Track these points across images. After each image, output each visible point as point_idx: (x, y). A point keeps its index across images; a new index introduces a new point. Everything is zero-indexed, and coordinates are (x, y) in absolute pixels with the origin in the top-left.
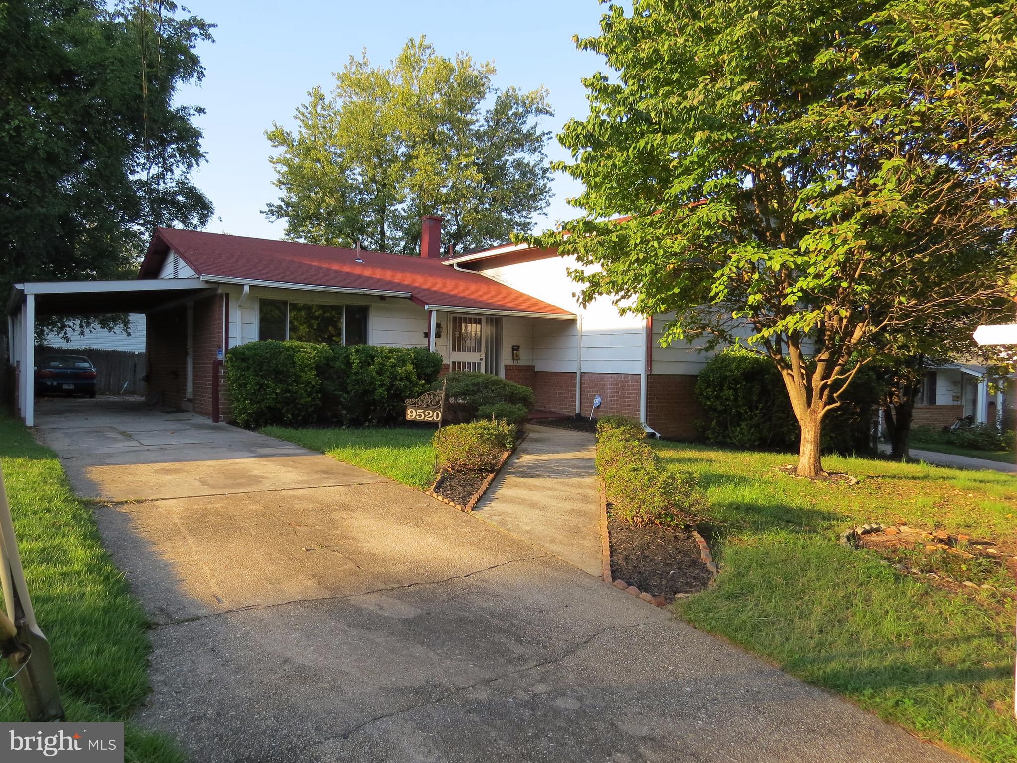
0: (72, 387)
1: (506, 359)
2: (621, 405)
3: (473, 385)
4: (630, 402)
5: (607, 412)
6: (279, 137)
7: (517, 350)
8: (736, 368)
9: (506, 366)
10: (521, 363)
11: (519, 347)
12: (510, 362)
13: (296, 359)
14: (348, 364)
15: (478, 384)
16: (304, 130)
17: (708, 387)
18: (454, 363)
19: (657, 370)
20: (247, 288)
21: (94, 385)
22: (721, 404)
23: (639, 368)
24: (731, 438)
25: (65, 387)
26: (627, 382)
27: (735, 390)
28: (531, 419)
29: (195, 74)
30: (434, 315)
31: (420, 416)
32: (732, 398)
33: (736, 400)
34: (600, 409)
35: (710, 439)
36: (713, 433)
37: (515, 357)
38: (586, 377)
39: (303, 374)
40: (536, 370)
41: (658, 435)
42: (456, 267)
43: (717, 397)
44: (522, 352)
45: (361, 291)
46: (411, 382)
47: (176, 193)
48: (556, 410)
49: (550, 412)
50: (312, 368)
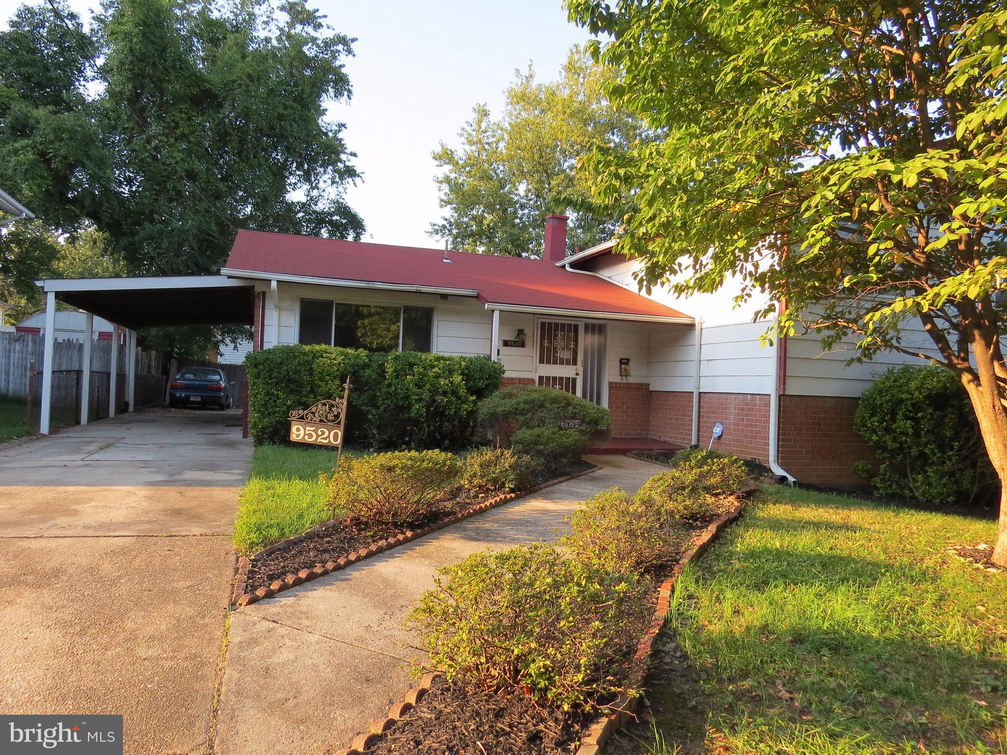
0: (199, 399)
1: (611, 374)
2: (746, 436)
3: (526, 402)
4: (758, 432)
5: (729, 445)
6: (446, 157)
7: (627, 364)
8: (917, 389)
9: (610, 384)
10: (631, 380)
11: (628, 360)
12: (617, 379)
13: (314, 366)
14: (382, 373)
15: (533, 401)
16: (467, 147)
17: (873, 415)
18: (541, 378)
19: (794, 389)
20: (274, 284)
21: (220, 397)
22: (894, 440)
23: (768, 386)
24: (911, 490)
25: (192, 399)
26: (755, 405)
27: (916, 420)
28: (629, 450)
29: (346, 93)
30: (496, 315)
31: (310, 436)
32: (910, 431)
33: (917, 435)
34: (722, 440)
35: (878, 489)
36: (883, 480)
37: (624, 373)
38: (705, 399)
39: (323, 384)
40: (651, 389)
41: (791, 479)
42: (568, 269)
43: (888, 430)
44: (633, 367)
45: (413, 288)
46: (459, 398)
47: (332, 214)
48: (672, 440)
49: (665, 442)
50: (335, 378)
